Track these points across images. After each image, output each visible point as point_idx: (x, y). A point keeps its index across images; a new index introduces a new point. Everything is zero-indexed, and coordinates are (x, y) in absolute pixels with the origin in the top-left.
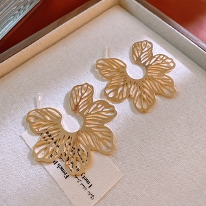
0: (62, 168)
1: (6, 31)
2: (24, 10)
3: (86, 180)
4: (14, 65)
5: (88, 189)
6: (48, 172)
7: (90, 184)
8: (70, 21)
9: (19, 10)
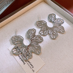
0: (23, 61)
1: (3, 11)
2: (10, 3)
3: (31, 65)
4: (6, 23)
5: (32, 68)
6: (18, 62)
7: (33, 67)
8: (26, 7)
9: (8, 3)
